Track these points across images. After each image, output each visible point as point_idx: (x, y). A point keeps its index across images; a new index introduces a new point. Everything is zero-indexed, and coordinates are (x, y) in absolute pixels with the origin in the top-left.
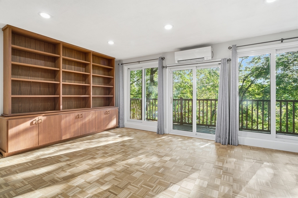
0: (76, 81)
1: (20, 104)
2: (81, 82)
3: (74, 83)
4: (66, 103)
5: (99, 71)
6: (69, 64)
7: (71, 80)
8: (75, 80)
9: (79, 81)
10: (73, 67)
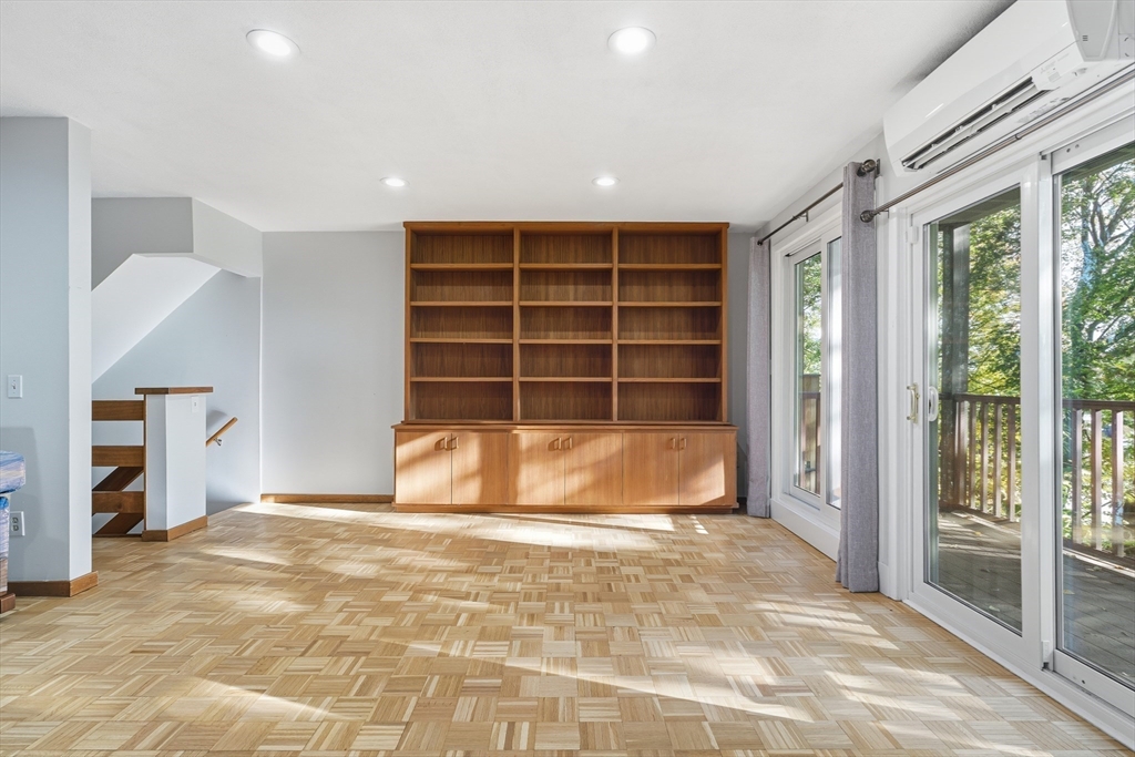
0: (580, 333)
1: (442, 399)
2: (599, 333)
3: (575, 338)
4: (550, 399)
5: (670, 286)
6: (558, 283)
7: (567, 330)
8: (576, 329)
9: (590, 331)
10: (571, 288)
